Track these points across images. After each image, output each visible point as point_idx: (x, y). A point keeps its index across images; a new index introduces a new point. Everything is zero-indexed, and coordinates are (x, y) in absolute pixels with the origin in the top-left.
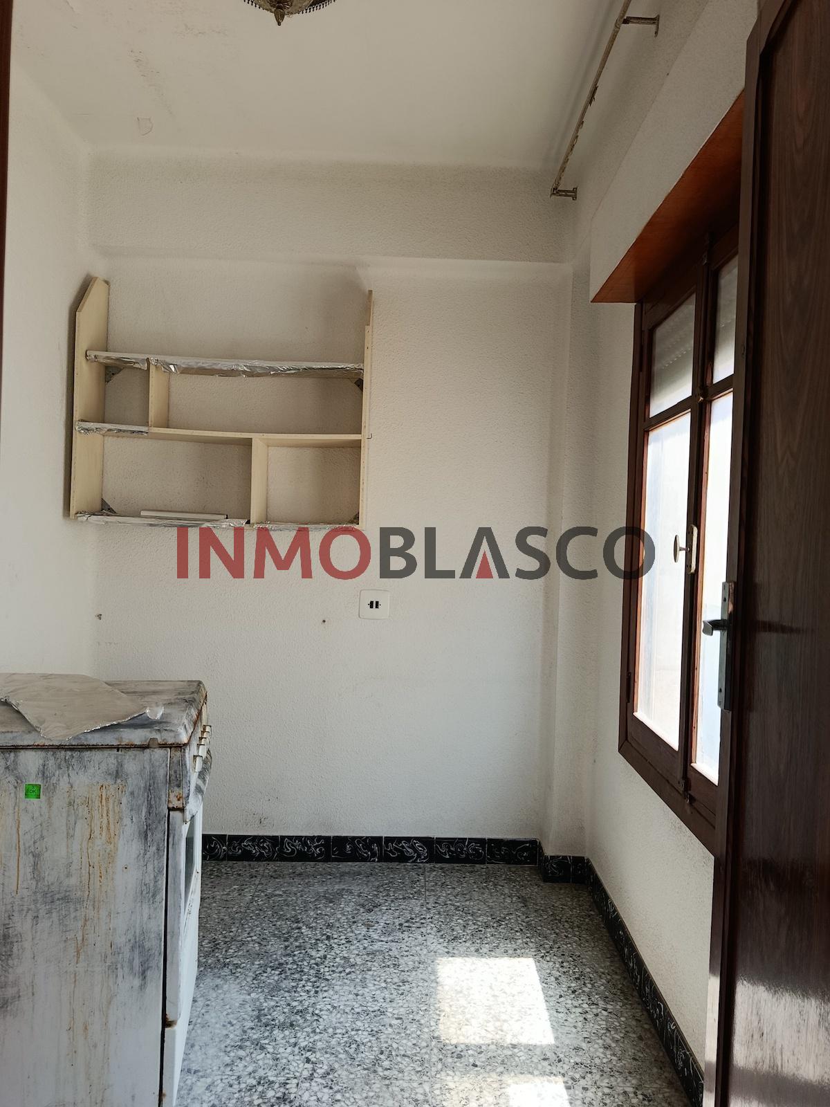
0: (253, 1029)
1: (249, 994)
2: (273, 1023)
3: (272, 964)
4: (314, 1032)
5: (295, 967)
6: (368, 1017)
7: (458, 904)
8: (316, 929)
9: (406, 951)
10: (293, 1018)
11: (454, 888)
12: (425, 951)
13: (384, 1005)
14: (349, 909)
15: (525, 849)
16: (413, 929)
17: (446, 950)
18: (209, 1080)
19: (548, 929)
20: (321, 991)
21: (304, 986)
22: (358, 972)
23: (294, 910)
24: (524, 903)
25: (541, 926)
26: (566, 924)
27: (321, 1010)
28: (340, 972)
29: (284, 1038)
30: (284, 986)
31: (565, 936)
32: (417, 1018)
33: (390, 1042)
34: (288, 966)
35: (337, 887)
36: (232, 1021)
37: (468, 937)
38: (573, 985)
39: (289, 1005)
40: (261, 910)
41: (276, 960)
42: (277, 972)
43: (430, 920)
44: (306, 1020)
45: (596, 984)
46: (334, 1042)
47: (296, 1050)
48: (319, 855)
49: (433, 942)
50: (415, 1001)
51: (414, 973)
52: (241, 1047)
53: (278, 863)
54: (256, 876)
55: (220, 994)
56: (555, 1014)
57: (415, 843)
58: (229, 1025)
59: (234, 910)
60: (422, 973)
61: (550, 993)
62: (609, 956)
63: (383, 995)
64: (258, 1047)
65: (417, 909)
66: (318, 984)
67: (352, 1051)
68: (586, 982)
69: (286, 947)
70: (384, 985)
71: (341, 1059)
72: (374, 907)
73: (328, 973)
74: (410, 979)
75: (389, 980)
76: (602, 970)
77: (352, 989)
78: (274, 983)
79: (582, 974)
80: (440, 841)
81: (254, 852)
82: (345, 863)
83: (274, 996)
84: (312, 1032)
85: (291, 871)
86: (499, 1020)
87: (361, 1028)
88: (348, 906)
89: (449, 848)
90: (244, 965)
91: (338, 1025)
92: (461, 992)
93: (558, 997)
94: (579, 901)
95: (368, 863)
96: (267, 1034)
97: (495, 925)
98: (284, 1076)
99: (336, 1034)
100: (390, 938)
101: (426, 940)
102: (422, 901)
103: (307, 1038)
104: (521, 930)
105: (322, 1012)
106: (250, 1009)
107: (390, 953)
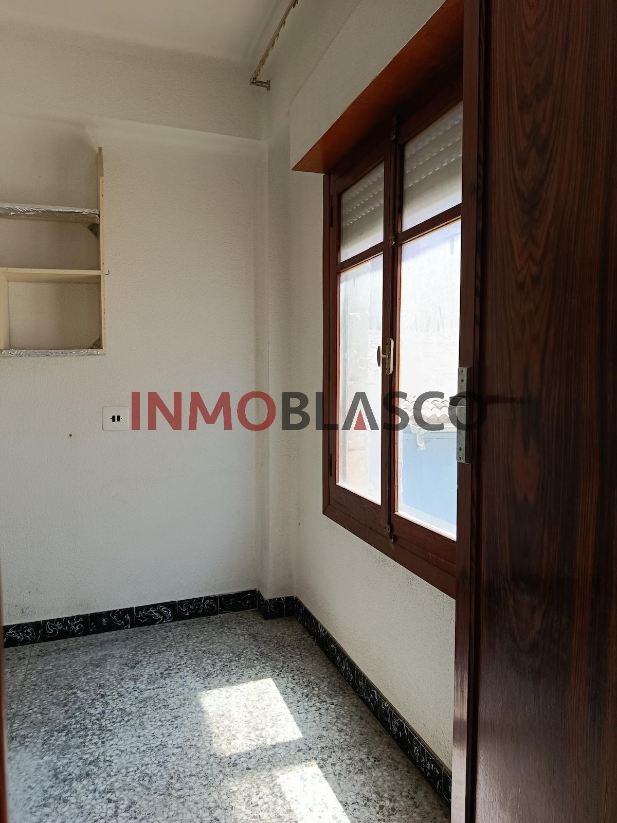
0: (52, 787)
1: (42, 758)
2: (70, 777)
3: (57, 728)
5: (79, 726)
6: (153, 752)
7: (204, 649)
8: (90, 692)
9: (171, 693)
10: (87, 769)
11: (198, 637)
12: (187, 690)
13: (164, 739)
14: (115, 670)
15: (248, 598)
16: (173, 675)
17: (204, 686)
19: (277, 654)
20: (107, 740)
21: (91, 740)
22: (135, 718)
23: (67, 679)
24: (254, 638)
25: (271, 653)
26: (288, 647)
27: (111, 756)
28: (120, 722)
29: (83, 787)
30: (73, 744)
31: (290, 656)
32: (194, 743)
33: (176, 768)
34: (72, 727)
35: (100, 654)
36: (31, 785)
37: (218, 672)
38: (305, 691)
39: (81, 758)
40: (35, 685)
41: (60, 724)
42: (64, 734)
43: (185, 665)
44: (100, 768)
45: (321, 687)
46: (128, 780)
47: (97, 794)
48: (78, 631)
49: (192, 681)
50: (189, 730)
51: (182, 709)
52: (45, 806)
53: (42, 644)
54: (24, 658)
55: (14, 764)
56: (298, 715)
57: (161, 608)
58: (29, 790)
59: (10, 689)
60: (188, 708)
61: (290, 701)
62: (324, 664)
63: (161, 732)
64: (61, 801)
65: (172, 659)
66: (103, 736)
67: (146, 783)
68: (314, 687)
69: (67, 711)
70: (160, 724)
71: (138, 792)
72: (136, 664)
73: (110, 725)
74: (180, 714)
75: (163, 719)
76: (322, 676)
77: (133, 733)
78: (63, 744)
79: (309, 682)
80: (181, 603)
81: (19, 638)
82: (102, 634)
83: (65, 754)
84: (108, 776)
85: (55, 648)
86: (258, 730)
87: (150, 762)
88: (113, 666)
89: (189, 607)
90: (31, 734)
91: (129, 765)
92: (223, 715)
93: (297, 702)
94: (294, 629)
95: (123, 630)
96: (66, 788)
97: (237, 659)
98: (91, 820)
99: (129, 772)
100: (156, 686)
101: (185, 681)
102: (175, 652)
103: (105, 782)
104: (257, 658)
105: (112, 758)
106: (46, 771)
107: (159, 697)
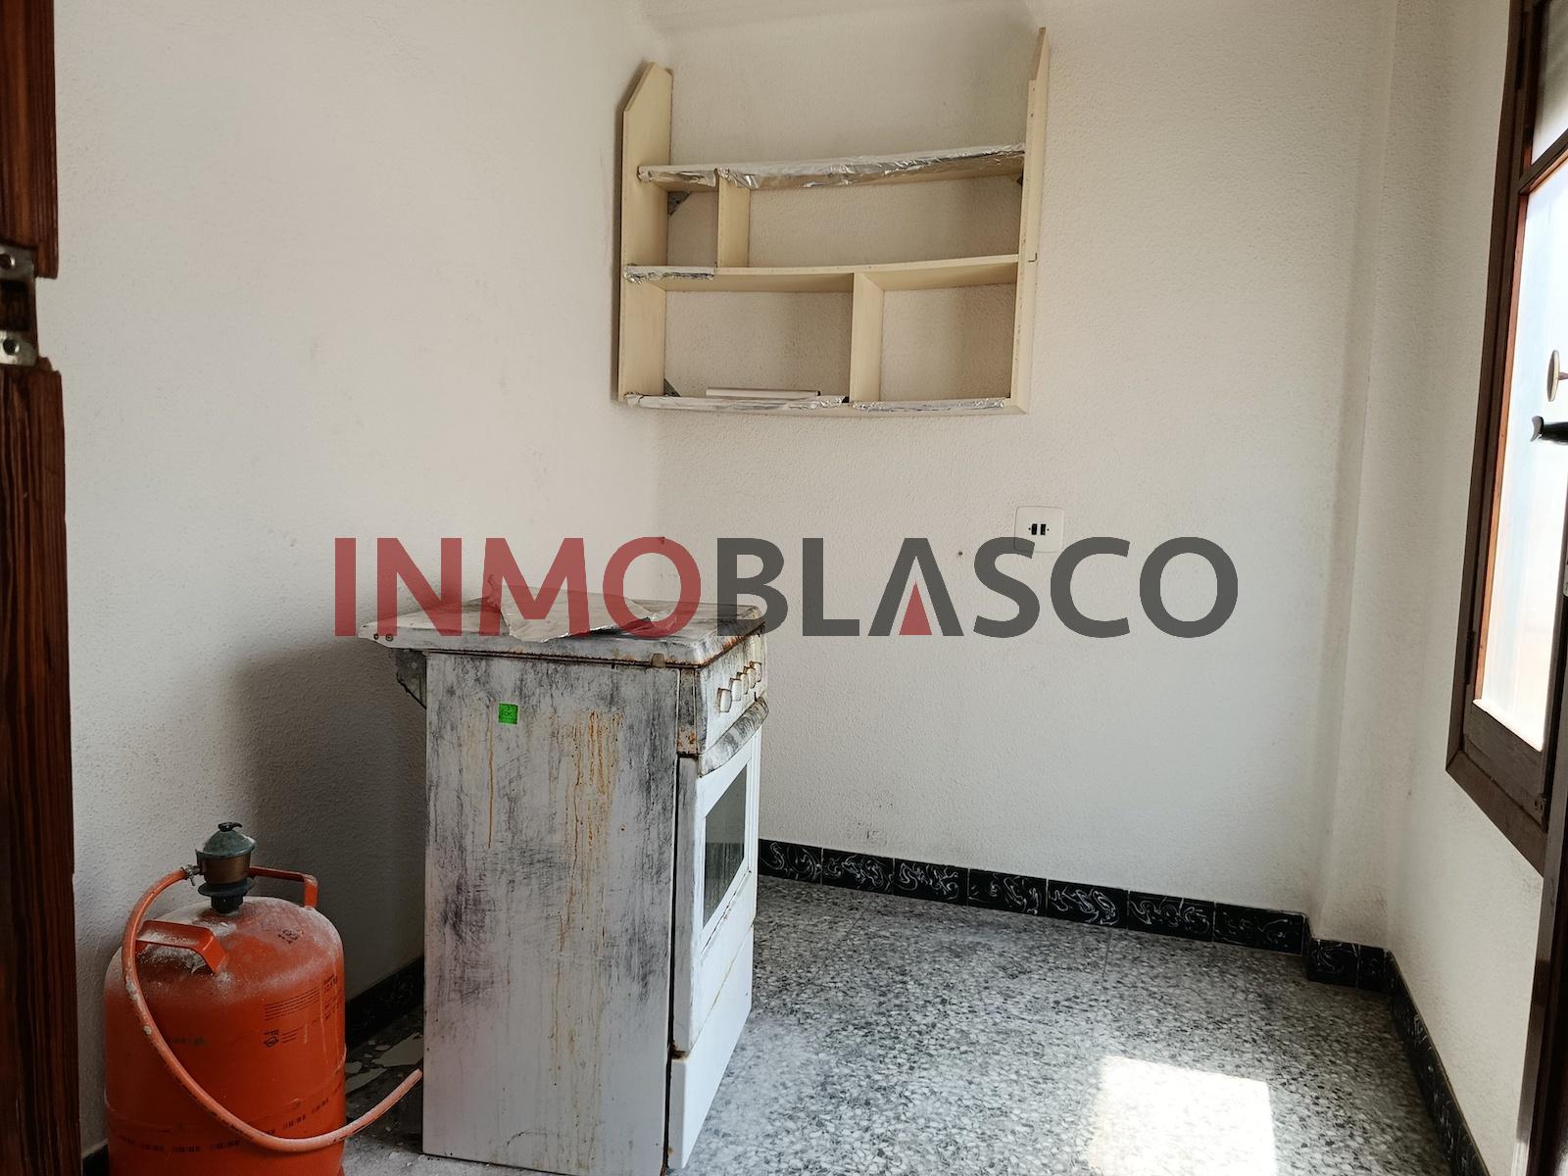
0: (813, 1097)
1: (817, 1054)
2: (841, 1095)
3: (856, 1022)
4: (898, 1118)
5: (888, 1030)
6: (981, 1114)
7: (1155, 989)
8: (928, 988)
9: (1058, 1039)
10: (871, 1095)
11: (1153, 967)
12: (1088, 1044)
13: (1008, 1103)
14: (982, 970)
15: (1281, 927)
16: (1075, 1011)
17: (1123, 1048)
18: (740, 1149)
19: (1302, 1047)
20: (919, 1068)
21: (895, 1057)
22: (978, 1054)
23: (903, 959)
24: (1266, 1004)
25: (1290, 1041)
26: (1335, 1044)
27: (913, 1093)
28: (953, 1049)
29: (853, 1117)
30: (867, 1052)
31: (1330, 1061)
32: (1057, 1130)
33: (1007, 1154)
34: (879, 1028)
35: (970, 939)
36: (787, 1082)
37: (1161, 1036)
38: (1329, 1133)
39: (869, 1077)
40: (855, 951)
41: (864, 1017)
42: (861, 1033)
43: (1105, 1004)
44: (889, 1101)
45: (1372, 1140)
46: (923, 1137)
47: (867, 1136)
48: (949, 894)
49: (1103, 1033)
50: (1058, 1107)
51: (1064, 1070)
52: (791, 1117)
53: (892, 897)
54: (857, 909)
55: (778, 1046)
56: (1290, 1169)
57: (1097, 896)
58: (781, 1087)
59: (819, 945)
60: (1076, 1072)
61: (1286, 1137)
62: (1405, 1103)
63: (1010, 1089)
64: (814, 1122)
65: (1087, 987)
66: (917, 1058)
67: (947, 1154)
68: (1355, 1133)
69: (881, 1004)
70: (1014, 1077)
71: (929, 1161)
72: (1020, 973)
73: (934, 1047)
74: (1056, 1077)
75: (1024, 1072)
76: (1388, 1121)
77: (965, 1073)
78: (855, 1046)
79: (1350, 1121)
80: (1137, 897)
81: (859, 876)
82: (987, 911)
83: (850, 1062)
84: (894, 1119)
85: (907, 909)
86: (1189, 1158)
87: (968, 1128)
88: (981, 965)
89: (1151, 909)
90: (818, 1016)
91: (934, 1116)
92: (1134, 1108)
93: (1299, 1145)
94: (1367, 1015)
95: (1023, 915)
96: (830, 1108)
97: (1211, 1027)
98: (842, 1166)
99: (928, 1127)
100: (1036, 1018)
101: (1092, 1029)
102: (1097, 977)
103: (886, 1125)
104: (1255, 1041)
105: (914, 1096)
106: (814, 1072)
107: (1033, 1037)
